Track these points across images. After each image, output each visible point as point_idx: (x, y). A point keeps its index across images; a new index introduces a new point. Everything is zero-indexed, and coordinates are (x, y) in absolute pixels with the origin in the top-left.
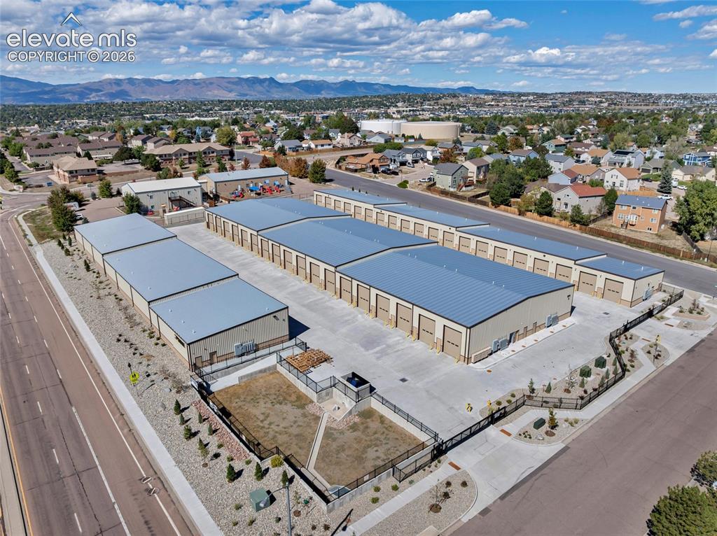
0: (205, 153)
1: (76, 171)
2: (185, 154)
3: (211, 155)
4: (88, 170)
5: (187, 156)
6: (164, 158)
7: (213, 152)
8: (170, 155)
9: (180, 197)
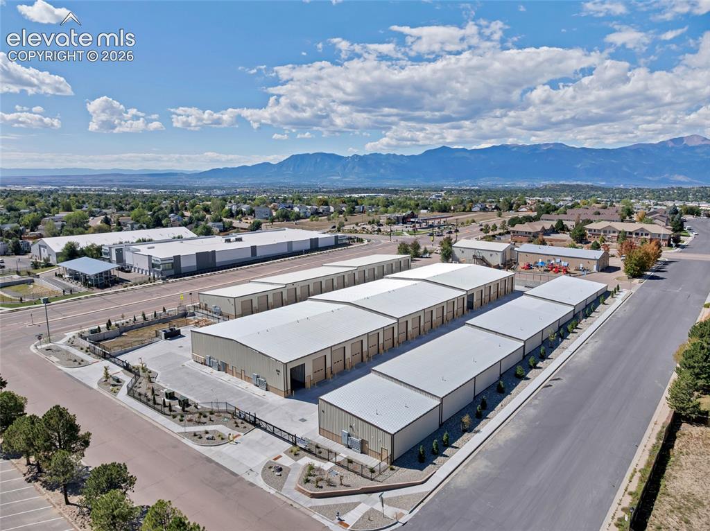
0: (637, 234)
1: (517, 232)
2: (614, 232)
3: (644, 237)
4: (526, 233)
5: (616, 234)
6: (593, 232)
7: (647, 235)
8: (599, 231)
9: (483, 257)
